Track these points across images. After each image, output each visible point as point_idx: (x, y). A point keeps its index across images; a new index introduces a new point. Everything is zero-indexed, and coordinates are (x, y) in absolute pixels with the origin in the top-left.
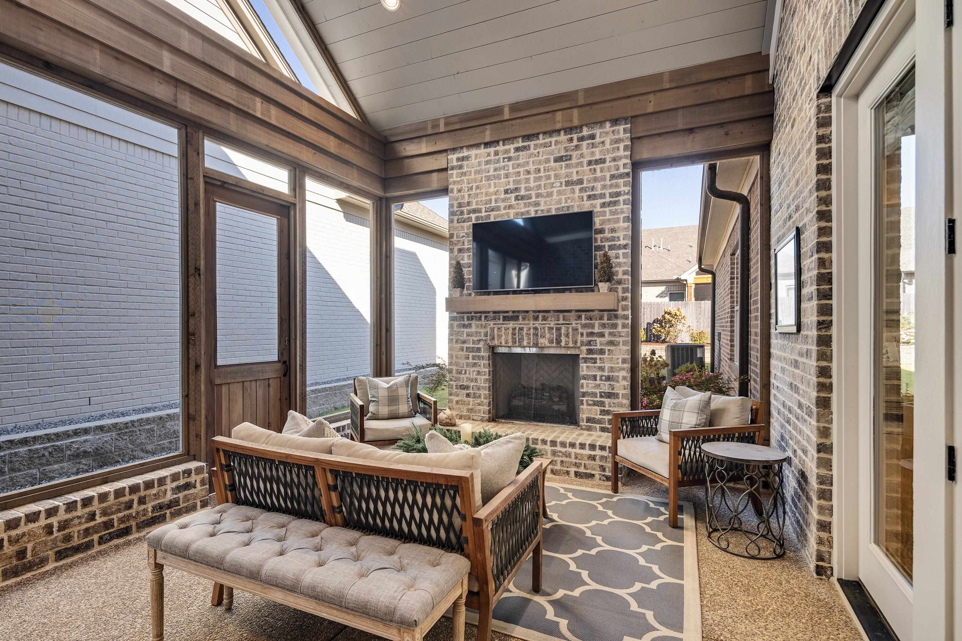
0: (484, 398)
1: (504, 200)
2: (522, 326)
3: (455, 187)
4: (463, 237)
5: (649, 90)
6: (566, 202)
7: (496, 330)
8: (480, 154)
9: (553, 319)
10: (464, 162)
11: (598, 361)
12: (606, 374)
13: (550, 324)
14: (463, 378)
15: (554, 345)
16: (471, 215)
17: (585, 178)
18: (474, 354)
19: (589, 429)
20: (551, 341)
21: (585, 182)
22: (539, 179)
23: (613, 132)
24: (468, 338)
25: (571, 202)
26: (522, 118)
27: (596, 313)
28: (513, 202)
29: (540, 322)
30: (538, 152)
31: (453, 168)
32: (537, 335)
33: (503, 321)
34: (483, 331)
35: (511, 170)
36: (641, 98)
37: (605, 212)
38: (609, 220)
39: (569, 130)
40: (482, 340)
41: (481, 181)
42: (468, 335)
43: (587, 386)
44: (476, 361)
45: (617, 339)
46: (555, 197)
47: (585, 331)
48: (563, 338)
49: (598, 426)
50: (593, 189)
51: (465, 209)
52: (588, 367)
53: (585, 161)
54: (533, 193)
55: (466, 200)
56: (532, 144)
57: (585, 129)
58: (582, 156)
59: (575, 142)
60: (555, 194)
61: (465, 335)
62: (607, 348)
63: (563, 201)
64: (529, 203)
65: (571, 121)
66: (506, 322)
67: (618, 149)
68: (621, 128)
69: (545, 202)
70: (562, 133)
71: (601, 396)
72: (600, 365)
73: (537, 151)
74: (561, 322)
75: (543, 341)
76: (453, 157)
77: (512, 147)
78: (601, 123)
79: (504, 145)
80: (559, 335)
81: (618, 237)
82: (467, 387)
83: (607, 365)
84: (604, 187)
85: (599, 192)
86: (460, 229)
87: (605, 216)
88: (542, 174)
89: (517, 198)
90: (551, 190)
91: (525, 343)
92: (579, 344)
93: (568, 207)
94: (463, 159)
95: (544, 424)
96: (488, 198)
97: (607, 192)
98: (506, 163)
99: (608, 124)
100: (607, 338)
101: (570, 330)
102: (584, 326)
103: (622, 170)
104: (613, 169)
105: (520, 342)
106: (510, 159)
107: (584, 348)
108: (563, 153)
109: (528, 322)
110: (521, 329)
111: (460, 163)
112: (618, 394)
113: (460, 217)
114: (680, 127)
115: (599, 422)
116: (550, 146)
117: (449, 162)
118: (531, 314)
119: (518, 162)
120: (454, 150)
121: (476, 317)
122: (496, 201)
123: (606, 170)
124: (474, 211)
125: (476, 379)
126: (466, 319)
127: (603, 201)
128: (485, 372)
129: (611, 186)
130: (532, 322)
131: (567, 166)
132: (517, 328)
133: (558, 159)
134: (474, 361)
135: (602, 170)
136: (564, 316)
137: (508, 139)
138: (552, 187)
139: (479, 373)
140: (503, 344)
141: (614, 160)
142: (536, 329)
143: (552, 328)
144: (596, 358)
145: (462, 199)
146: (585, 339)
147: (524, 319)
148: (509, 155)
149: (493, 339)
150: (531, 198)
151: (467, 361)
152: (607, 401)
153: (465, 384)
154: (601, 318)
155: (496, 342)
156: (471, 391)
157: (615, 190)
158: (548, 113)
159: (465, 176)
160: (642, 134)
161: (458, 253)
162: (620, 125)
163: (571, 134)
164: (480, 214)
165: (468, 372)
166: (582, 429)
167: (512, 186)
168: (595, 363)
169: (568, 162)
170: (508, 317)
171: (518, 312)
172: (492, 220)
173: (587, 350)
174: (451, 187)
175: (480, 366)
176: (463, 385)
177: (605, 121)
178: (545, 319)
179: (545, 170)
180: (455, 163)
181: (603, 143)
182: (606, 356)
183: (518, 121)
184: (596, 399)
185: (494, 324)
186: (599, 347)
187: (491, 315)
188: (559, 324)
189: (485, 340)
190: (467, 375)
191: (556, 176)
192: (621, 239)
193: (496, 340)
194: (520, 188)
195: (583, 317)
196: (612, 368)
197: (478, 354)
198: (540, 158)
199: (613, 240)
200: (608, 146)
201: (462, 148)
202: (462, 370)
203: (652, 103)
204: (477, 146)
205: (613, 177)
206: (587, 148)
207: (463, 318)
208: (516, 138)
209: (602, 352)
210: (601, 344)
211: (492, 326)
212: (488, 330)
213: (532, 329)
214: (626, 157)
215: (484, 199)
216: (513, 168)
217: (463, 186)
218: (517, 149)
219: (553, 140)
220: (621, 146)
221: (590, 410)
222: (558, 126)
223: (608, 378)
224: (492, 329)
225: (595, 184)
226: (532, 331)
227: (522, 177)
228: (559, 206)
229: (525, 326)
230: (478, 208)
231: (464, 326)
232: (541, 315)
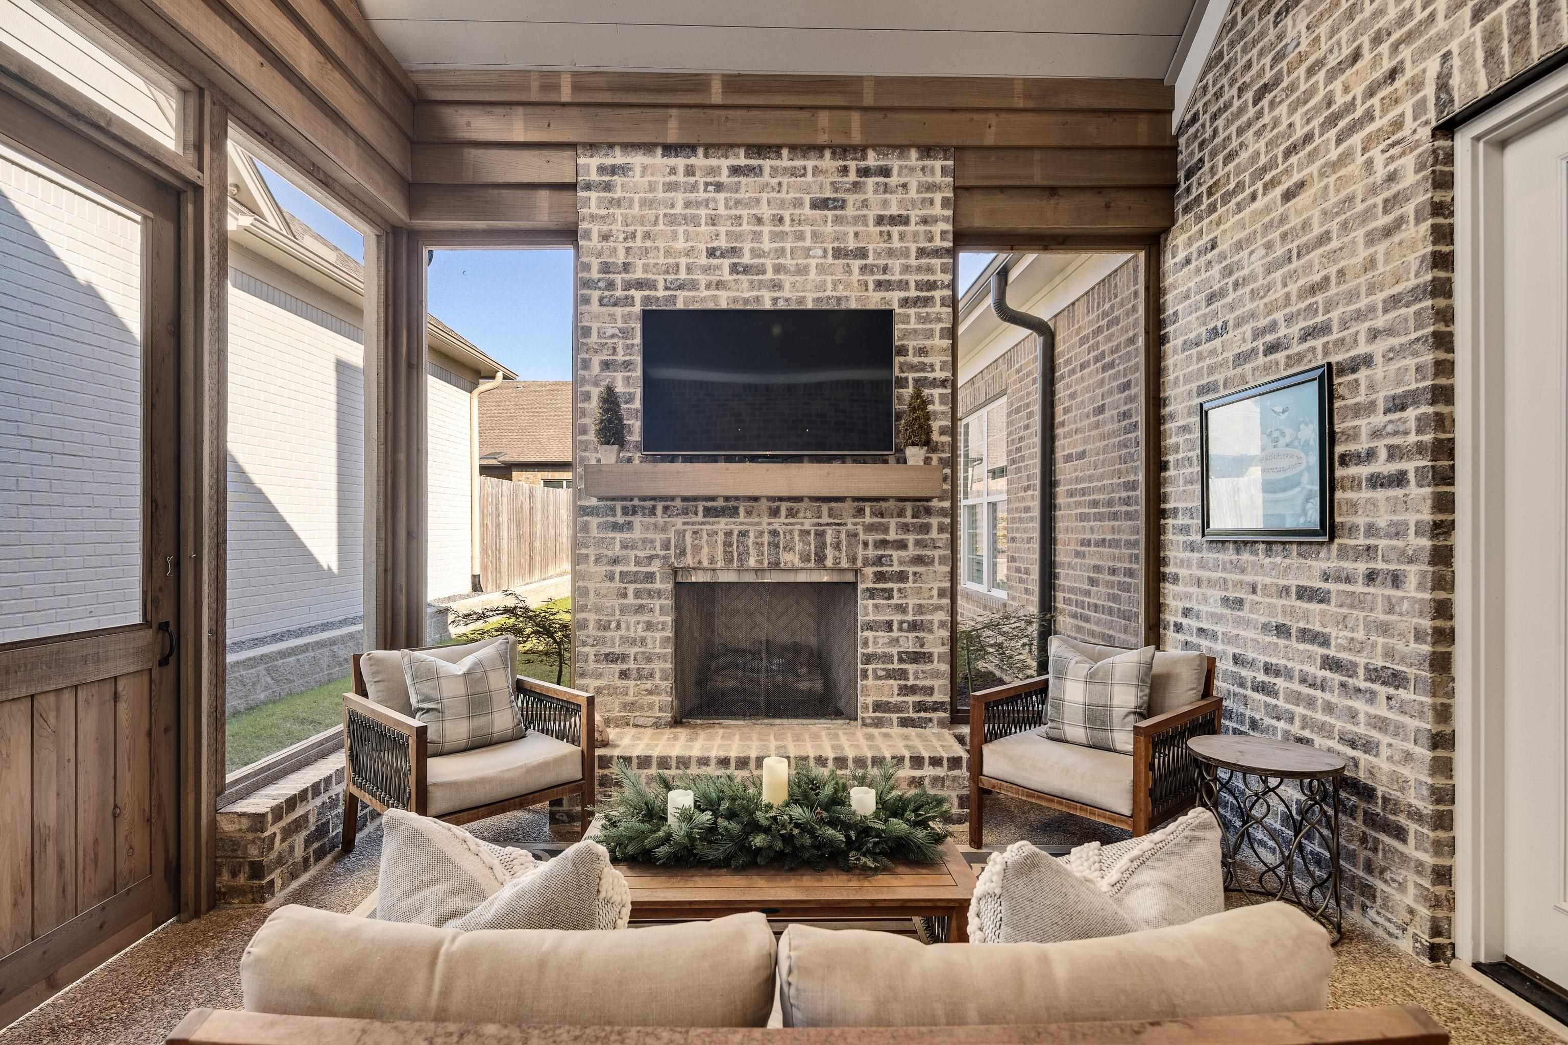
0: (661, 679)
1: (706, 270)
2: (744, 528)
3: (595, 229)
4: (612, 336)
5: (991, 103)
6: (834, 289)
7: (688, 535)
8: (653, 166)
9: (809, 514)
10: (616, 177)
11: (895, 594)
12: (910, 618)
13: (802, 524)
14: (613, 639)
15: (812, 564)
16: (633, 292)
17: (871, 247)
18: (639, 586)
19: (878, 723)
20: (805, 558)
21: (871, 254)
22: (782, 236)
23: (923, 169)
24: (624, 552)
25: (845, 289)
26: (748, 107)
27: (891, 504)
28: (726, 276)
29: (783, 519)
30: (780, 184)
31: (588, 187)
32: (777, 546)
33: (704, 516)
34: (659, 537)
35: (722, 211)
36: (976, 116)
37: (909, 316)
38: (915, 331)
39: (842, 150)
40: (657, 556)
41: (656, 223)
42: (624, 547)
43: (875, 643)
44: (644, 602)
45: (929, 553)
46: (813, 274)
47: (871, 538)
48: (830, 552)
49: (894, 716)
50: (885, 269)
51: (618, 278)
52: (876, 606)
53: (871, 215)
54: (769, 263)
55: (621, 258)
56: (767, 164)
57: (871, 154)
58: (865, 204)
59: (852, 177)
60: (813, 271)
61: (618, 547)
62: (911, 570)
63: (830, 286)
64: (761, 281)
65: (847, 133)
66: (712, 520)
67: (932, 202)
68: (938, 164)
69: (793, 285)
70: (828, 154)
71: (901, 660)
72: (899, 602)
73: (776, 180)
74: (825, 519)
75: (790, 558)
76: (590, 164)
77: (725, 163)
78: (902, 149)
79: (706, 156)
80: (822, 546)
81: (932, 366)
82: (623, 658)
83: (912, 602)
84: (906, 269)
85: (897, 277)
86: (607, 319)
87: (908, 323)
88: (787, 227)
89: (734, 269)
90: (805, 262)
91: (752, 562)
92: (859, 564)
93: (839, 299)
94: (614, 170)
95: (785, 721)
96: (671, 261)
97: (912, 278)
98: (712, 195)
99: (914, 154)
100: (912, 551)
101: (843, 536)
102: (870, 528)
103: (938, 243)
104: (922, 237)
105: (740, 560)
106: (719, 187)
107: (869, 571)
108: (828, 194)
109: (757, 520)
110: (743, 534)
111: (607, 178)
112: (931, 655)
113: (606, 293)
114: (1038, 180)
115: (897, 708)
116: (804, 175)
117: (581, 171)
118: (764, 505)
119: (737, 196)
120: (592, 147)
121: (644, 508)
122: (689, 269)
123: (909, 237)
124: (640, 285)
125: (643, 641)
126: (619, 512)
127: (903, 294)
128: (664, 623)
129: (919, 269)
130: (766, 520)
131: (837, 220)
132: (736, 532)
133: (820, 204)
134: (640, 601)
135: (902, 237)
136: (830, 509)
137: (718, 146)
138: (808, 256)
139: (649, 626)
140: (706, 564)
141: (925, 221)
142: (774, 533)
143: (808, 532)
144: (892, 590)
145: (610, 256)
146: (871, 552)
147: (749, 513)
148: (717, 179)
149: (683, 553)
150: (764, 272)
151: (621, 601)
152: (911, 668)
153: (617, 650)
154: (901, 514)
155: (689, 561)
156: (631, 665)
157: (926, 278)
158: (801, 108)
159: (619, 207)
160: (972, 183)
161: (602, 370)
162: (936, 158)
163: (844, 159)
164: (653, 293)
165: (623, 625)
166: (864, 725)
167: (723, 243)
168: (890, 597)
169: (838, 212)
170: (715, 509)
171: (737, 498)
172: (680, 306)
173: (875, 574)
174: (583, 226)
175: (651, 611)
176: (613, 653)
177: (909, 147)
178: (792, 513)
179: (792, 220)
180: (594, 176)
181: (904, 186)
182: (909, 585)
183: (739, 113)
184: (890, 666)
185: (684, 523)
186: (896, 568)
187: (678, 503)
188: (821, 525)
189: (664, 557)
190: (623, 632)
191: (815, 235)
192: (937, 368)
193: (689, 556)
194: (741, 249)
195: (868, 510)
196: (920, 606)
197: (649, 586)
198: (783, 195)
199: (923, 370)
200: (913, 193)
201: (611, 146)
202: (610, 622)
203: (993, 129)
204: (647, 147)
205: (922, 252)
206: (876, 191)
207: (613, 509)
208: (732, 146)
209: (902, 577)
210: (901, 563)
211: (679, 526)
212: (672, 535)
213: (766, 535)
214: (945, 219)
215: (662, 261)
216: (727, 207)
217: (613, 227)
218: (736, 171)
219: (810, 164)
220: (938, 197)
221: (880, 689)
222: (822, 139)
223: (914, 626)
224: (681, 534)
225: (890, 262)
226: (766, 538)
227: (745, 227)
228: (820, 295)
229: (751, 528)
230: (648, 280)
231: (615, 527)
232: (784, 506)
